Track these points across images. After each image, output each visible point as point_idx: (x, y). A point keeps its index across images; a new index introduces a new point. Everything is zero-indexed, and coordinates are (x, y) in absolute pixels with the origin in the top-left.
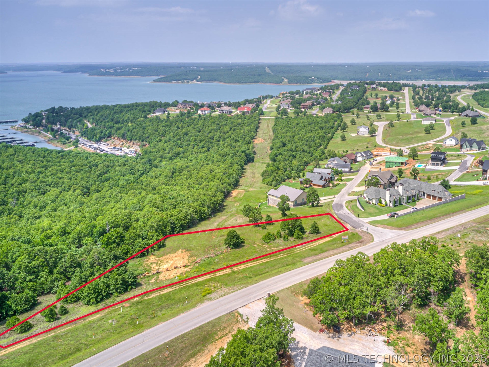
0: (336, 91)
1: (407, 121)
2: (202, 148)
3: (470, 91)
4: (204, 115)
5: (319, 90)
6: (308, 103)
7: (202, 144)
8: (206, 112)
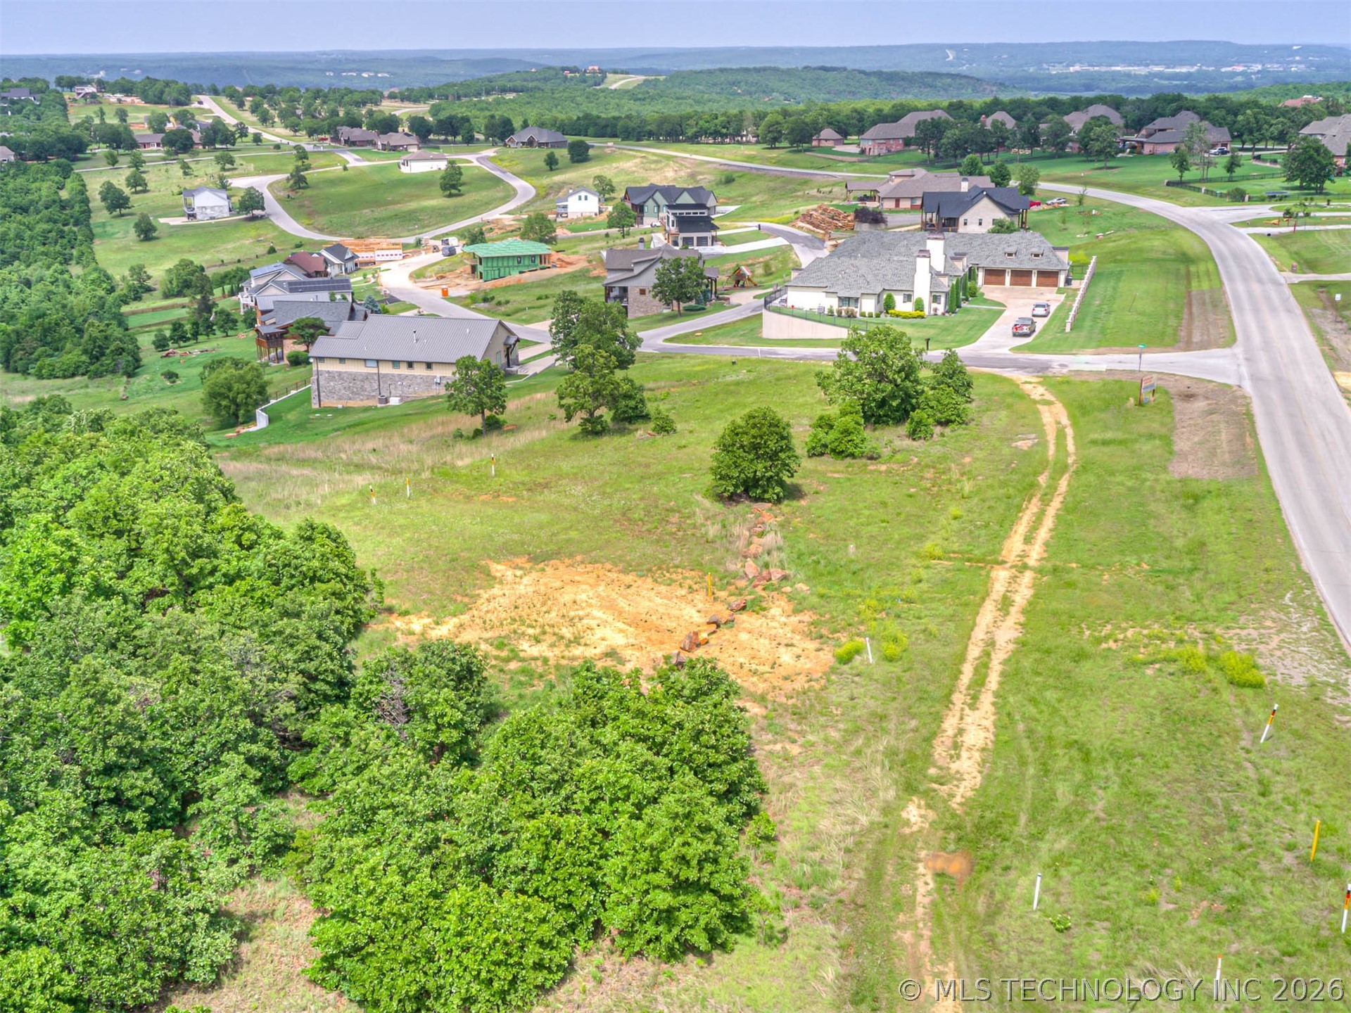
1: (345, 169)
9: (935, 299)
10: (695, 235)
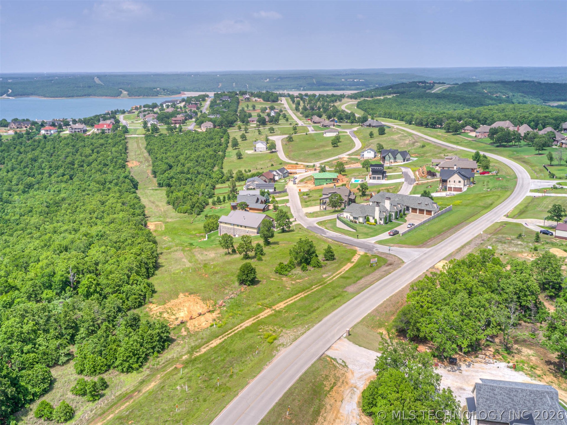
0: (203, 103)
1: (307, 134)
2: (63, 176)
3: (350, 100)
4: (50, 136)
5: (180, 102)
6: (180, 117)
7: (61, 171)
8: (52, 132)
9: (381, 219)
10: (377, 176)
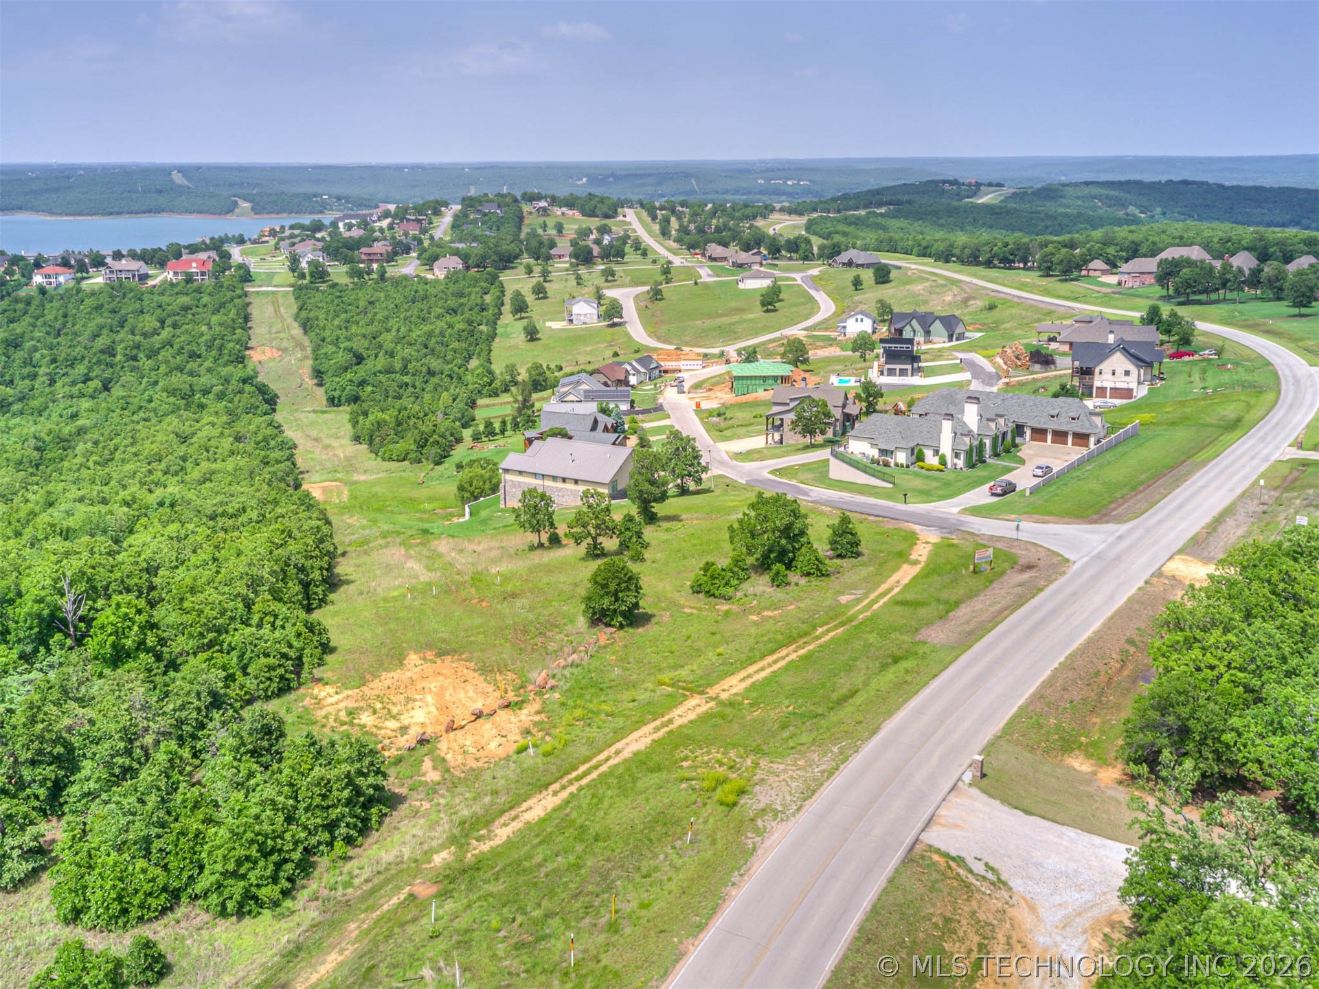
0: (435, 220)
1: (696, 283)
2: (84, 382)
3: (787, 217)
4: (56, 289)
5: (379, 219)
6: (380, 247)
7: (81, 369)
8: (61, 279)
9: (957, 455)
10: (898, 367)
